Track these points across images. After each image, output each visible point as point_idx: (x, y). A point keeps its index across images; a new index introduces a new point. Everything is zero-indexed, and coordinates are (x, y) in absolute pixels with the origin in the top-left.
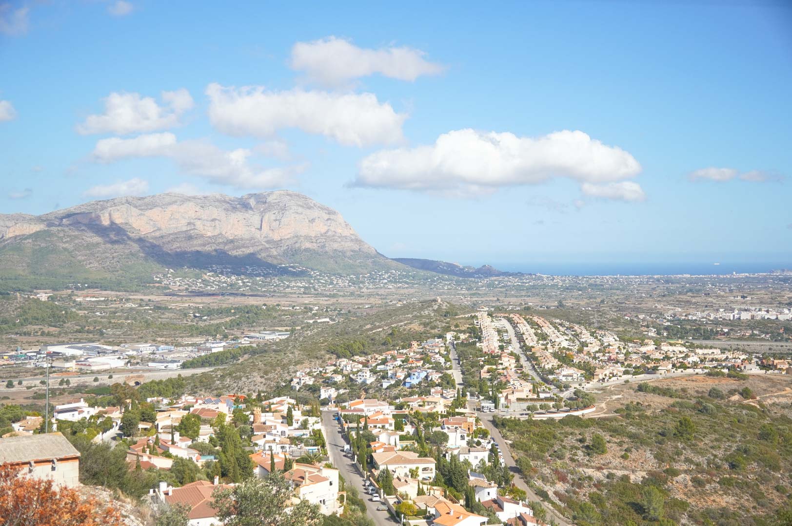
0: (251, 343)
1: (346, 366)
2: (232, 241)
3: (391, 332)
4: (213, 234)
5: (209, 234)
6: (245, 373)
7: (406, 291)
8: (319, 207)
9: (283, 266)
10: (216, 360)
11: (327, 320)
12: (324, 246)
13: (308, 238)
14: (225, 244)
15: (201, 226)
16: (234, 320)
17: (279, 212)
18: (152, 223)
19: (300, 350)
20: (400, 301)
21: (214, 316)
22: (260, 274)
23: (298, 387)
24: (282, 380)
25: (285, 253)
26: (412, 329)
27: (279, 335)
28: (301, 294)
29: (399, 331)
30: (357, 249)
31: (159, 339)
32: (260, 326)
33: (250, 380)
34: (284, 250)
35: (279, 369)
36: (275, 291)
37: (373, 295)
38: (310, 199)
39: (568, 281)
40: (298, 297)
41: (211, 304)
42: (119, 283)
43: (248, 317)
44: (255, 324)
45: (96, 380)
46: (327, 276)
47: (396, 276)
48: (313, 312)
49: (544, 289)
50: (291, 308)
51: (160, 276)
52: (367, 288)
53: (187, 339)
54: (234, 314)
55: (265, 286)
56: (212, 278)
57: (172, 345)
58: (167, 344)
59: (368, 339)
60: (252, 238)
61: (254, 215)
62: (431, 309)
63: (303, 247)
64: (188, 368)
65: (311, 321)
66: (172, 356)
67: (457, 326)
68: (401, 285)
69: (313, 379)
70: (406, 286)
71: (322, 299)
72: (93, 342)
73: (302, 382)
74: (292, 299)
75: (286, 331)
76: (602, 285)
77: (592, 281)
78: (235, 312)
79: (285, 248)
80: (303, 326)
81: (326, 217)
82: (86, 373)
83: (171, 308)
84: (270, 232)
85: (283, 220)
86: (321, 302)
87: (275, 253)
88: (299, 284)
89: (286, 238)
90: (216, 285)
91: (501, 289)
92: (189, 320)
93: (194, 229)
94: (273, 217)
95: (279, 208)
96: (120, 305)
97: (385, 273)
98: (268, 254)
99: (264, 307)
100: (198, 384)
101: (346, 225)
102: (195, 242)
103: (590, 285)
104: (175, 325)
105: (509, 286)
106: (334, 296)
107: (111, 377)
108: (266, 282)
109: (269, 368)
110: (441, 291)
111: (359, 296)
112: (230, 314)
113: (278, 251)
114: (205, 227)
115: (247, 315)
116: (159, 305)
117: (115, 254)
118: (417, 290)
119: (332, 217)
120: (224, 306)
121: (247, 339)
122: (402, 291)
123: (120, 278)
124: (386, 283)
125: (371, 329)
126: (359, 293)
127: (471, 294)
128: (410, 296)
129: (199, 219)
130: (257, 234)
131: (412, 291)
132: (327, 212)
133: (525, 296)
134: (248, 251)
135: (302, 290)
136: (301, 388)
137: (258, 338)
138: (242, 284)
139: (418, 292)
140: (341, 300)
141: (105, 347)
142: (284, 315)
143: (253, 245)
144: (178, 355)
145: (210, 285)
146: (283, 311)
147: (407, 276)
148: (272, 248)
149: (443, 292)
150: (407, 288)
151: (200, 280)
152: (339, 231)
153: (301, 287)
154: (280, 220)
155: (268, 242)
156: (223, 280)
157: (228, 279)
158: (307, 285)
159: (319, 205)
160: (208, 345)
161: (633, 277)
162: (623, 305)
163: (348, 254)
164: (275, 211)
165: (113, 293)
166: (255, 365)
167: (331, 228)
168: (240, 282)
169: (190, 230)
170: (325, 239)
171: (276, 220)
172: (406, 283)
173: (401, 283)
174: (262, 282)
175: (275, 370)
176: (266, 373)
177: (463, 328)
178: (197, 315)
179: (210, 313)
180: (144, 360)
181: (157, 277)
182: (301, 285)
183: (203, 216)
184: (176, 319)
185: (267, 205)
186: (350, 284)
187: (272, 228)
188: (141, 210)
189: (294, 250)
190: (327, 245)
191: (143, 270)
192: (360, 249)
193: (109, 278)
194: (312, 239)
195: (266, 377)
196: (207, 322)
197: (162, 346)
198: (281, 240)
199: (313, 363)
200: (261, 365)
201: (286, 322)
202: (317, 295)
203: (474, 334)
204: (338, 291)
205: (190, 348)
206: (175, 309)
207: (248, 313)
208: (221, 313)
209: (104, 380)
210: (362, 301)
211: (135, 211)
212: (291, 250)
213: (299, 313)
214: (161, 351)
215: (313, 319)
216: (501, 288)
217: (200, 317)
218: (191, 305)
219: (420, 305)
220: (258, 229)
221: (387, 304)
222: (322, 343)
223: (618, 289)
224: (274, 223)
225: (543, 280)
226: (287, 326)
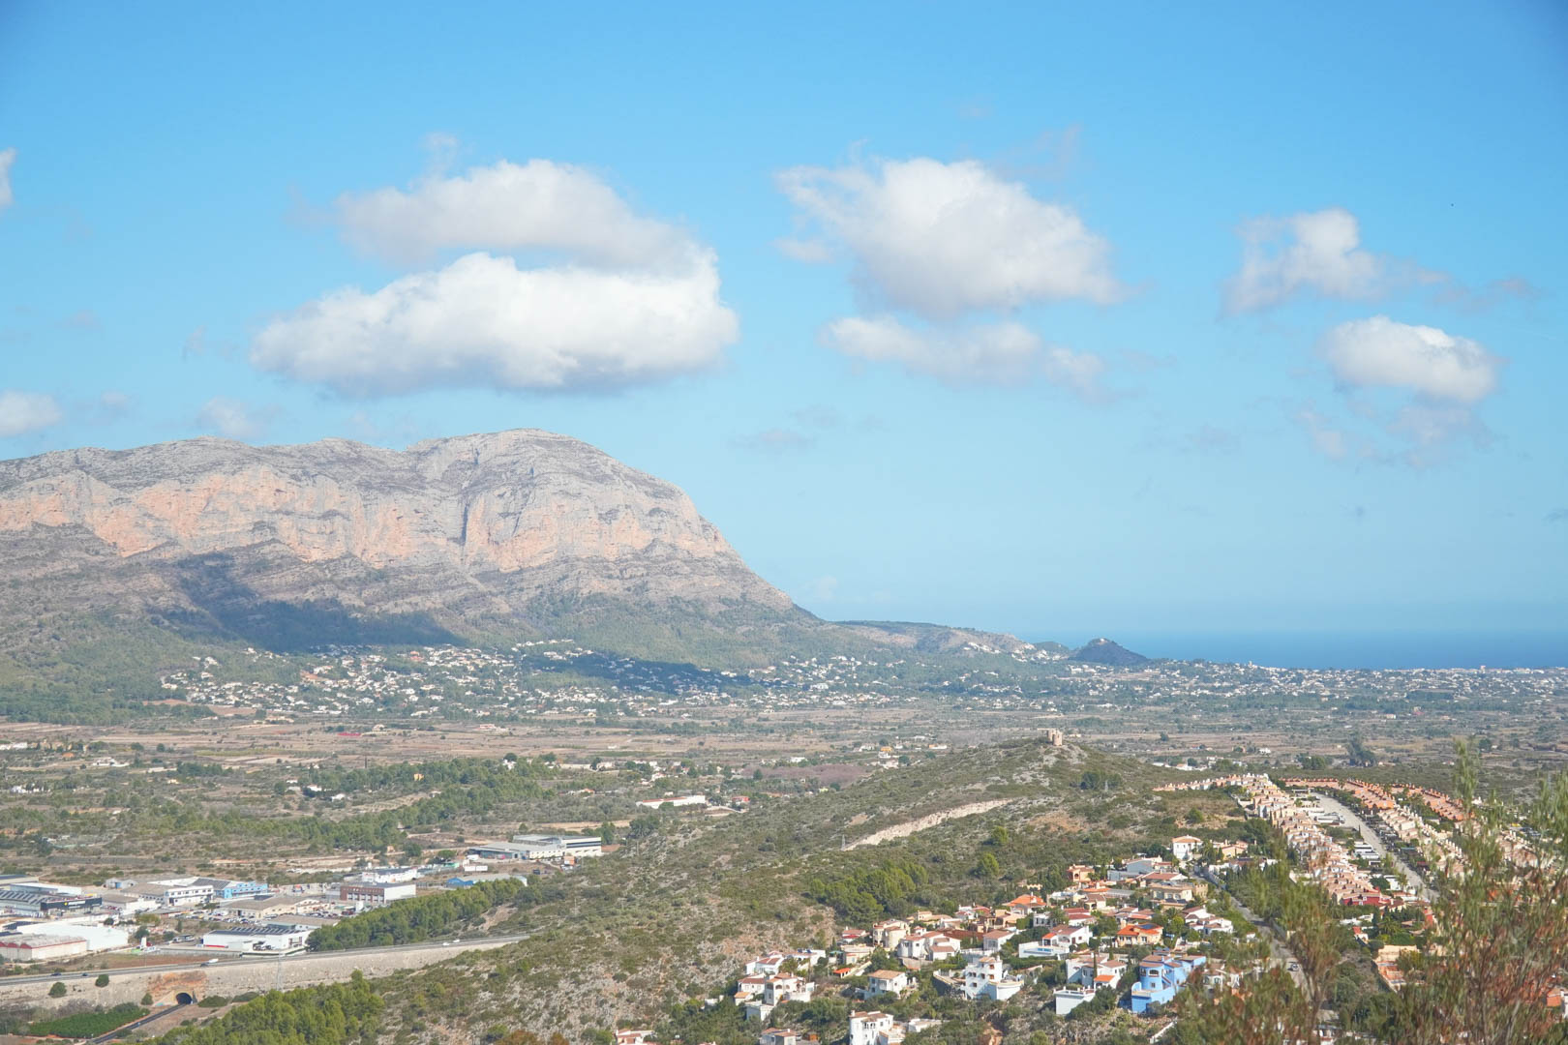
0: (491, 870)
1: (909, 945)
2: (381, 576)
3: (987, 835)
4: (327, 556)
5: (316, 555)
6: (565, 965)
7: (887, 715)
8: (626, 475)
9: (530, 644)
10: (414, 924)
11: (700, 799)
12: (643, 588)
13: (598, 565)
14: (362, 583)
15: (294, 532)
16: (430, 803)
17: (514, 493)
18: (150, 524)
19: (721, 895)
20: (883, 743)
21: (363, 791)
22: (464, 669)
23: (765, 1011)
24: (680, 986)
25: (533, 609)
26: (1053, 829)
27: (570, 846)
28: (589, 724)
29: (1013, 835)
30: (737, 596)
31: (217, 862)
32: (507, 820)
33: (584, 988)
34: (531, 600)
35: (666, 951)
36: (513, 719)
37: (799, 727)
38: (603, 454)
39: (1342, 684)
40: (587, 733)
41: (340, 757)
42: (62, 701)
43: (470, 794)
44: (491, 813)
45: (58, 991)
46: (656, 673)
47: (851, 672)
48: (654, 777)
49: (1281, 706)
50: (588, 766)
51: (178, 676)
52: (777, 708)
53: (300, 860)
54: (425, 785)
55: (483, 702)
56: (329, 682)
57: (260, 879)
58: (243, 875)
59: (921, 858)
60: (440, 566)
61: (442, 499)
62: (1035, 765)
63: (585, 591)
64: (331, 948)
65: (655, 805)
66: (269, 911)
67: (1193, 818)
68: (868, 697)
69: (811, 985)
70: (884, 699)
71: (656, 738)
72: (22, 873)
73: (777, 994)
74: (572, 741)
75: (588, 833)
76: (1449, 697)
77: (1414, 685)
78: (424, 780)
79: (533, 593)
80: (634, 817)
81: (648, 504)
82: (18, 971)
83: (230, 770)
84: (491, 549)
85: (525, 514)
86: (656, 749)
87: (505, 609)
88: (579, 697)
89: (534, 564)
90: (341, 700)
91: (1158, 708)
92: (291, 803)
93: (273, 541)
94: (498, 507)
95: (516, 478)
96: (77, 764)
97: (819, 663)
98: (483, 610)
99: (511, 765)
100: (423, 1002)
101: (705, 528)
102: (276, 579)
103: (1414, 696)
104: (257, 818)
105: (1178, 698)
106: (687, 730)
107: (102, 982)
108: (485, 692)
109: (636, 951)
110: (987, 713)
111: (762, 730)
112: (411, 785)
113: (513, 601)
114: (306, 537)
115: (463, 788)
116: (192, 762)
117: (45, 616)
118: (920, 713)
119: (664, 504)
120: (383, 762)
121: (475, 857)
122: (878, 716)
123: (61, 683)
124: (825, 693)
125: (871, 829)
126: (754, 720)
127: (1077, 723)
128: (904, 730)
129: (288, 513)
130: (454, 555)
131: (905, 714)
132: (649, 490)
133: (1236, 728)
134: (429, 604)
135: (592, 712)
136: (774, 1015)
137: (507, 855)
138: (416, 699)
139: (922, 718)
140: (712, 741)
141: (62, 889)
142: (574, 786)
143: (442, 586)
144: (286, 909)
145: (327, 703)
146: (565, 773)
147: (878, 673)
148: (496, 596)
149: (994, 717)
150: (886, 705)
151: (295, 689)
152: (685, 544)
153: (587, 706)
154: (517, 515)
155: (484, 577)
156: (363, 688)
157: (376, 685)
158: (602, 700)
159: (626, 471)
160: (366, 878)
161: (1527, 671)
162: (1552, 754)
163: (713, 609)
164: (503, 490)
165: (46, 728)
166: (590, 942)
167: (659, 535)
168: (410, 691)
169: (262, 544)
170: (644, 566)
171: (505, 515)
172: (881, 690)
173: (867, 691)
174: (475, 690)
175: (657, 956)
176: (630, 964)
177: (1216, 825)
178: (314, 788)
179: (350, 783)
180: (188, 927)
181: (169, 680)
182: (587, 701)
183: (297, 505)
184: (252, 801)
185: (479, 472)
186: (724, 695)
187: (493, 537)
188: (119, 487)
189: (558, 598)
190: (652, 585)
191: (128, 660)
192: (743, 596)
193: (28, 687)
194: (607, 568)
195: (631, 977)
196: (342, 810)
197: (234, 884)
198: (521, 571)
199: (769, 934)
200: (610, 940)
201: (581, 808)
202: (638, 728)
203: (1261, 842)
204: (694, 717)
205: (315, 889)
206: (240, 772)
207: (464, 780)
208: (382, 783)
209: (83, 990)
210: (772, 745)
211: (102, 492)
212: (551, 599)
213: (614, 782)
214: (229, 899)
215: (658, 797)
216: (1156, 704)
217: (325, 796)
218: (284, 759)
219: (1001, 753)
220: (455, 540)
221: (848, 753)
222: (784, 871)
223: (1500, 708)
224: (501, 524)
225: (1270, 683)
226: (585, 819)
